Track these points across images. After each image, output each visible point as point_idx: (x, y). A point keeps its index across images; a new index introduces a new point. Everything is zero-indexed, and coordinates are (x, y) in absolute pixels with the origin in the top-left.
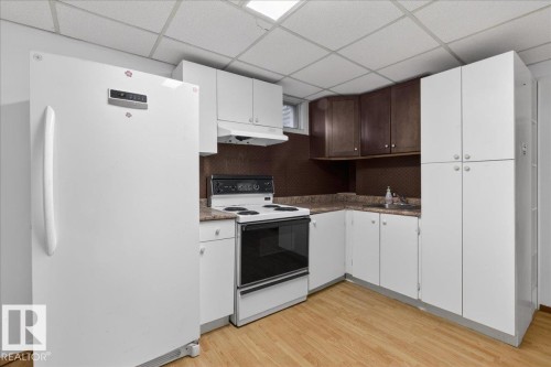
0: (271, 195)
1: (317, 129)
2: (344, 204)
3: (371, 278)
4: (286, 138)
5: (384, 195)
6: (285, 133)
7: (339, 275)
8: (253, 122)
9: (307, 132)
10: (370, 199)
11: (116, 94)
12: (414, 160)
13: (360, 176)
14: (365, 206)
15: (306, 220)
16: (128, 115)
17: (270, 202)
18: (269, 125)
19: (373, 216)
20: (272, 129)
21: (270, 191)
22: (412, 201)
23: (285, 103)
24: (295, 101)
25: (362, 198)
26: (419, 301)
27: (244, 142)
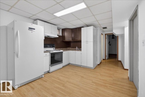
0: (54, 48)
1: (63, 35)
2: (69, 50)
3: (74, 63)
4: (58, 37)
5: (76, 48)
6: (58, 35)
7: (68, 63)
8: (52, 33)
9: (61, 35)
10: (74, 49)
11: (30, 28)
12: (80, 41)
13: (72, 44)
14: (73, 50)
15: (62, 52)
16: (32, 32)
17: (54, 49)
18: (54, 34)
19: (74, 51)
20: (55, 34)
21: (54, 47)
22: (80, 49)
23: (58, 29)
24: (59, 29)
25: (72, 49)
26: (81, 65)
27: (49, 37)
